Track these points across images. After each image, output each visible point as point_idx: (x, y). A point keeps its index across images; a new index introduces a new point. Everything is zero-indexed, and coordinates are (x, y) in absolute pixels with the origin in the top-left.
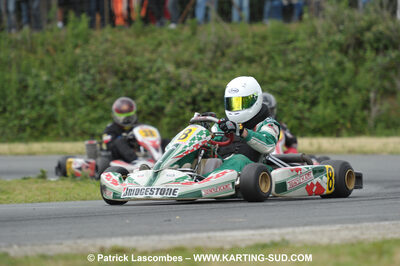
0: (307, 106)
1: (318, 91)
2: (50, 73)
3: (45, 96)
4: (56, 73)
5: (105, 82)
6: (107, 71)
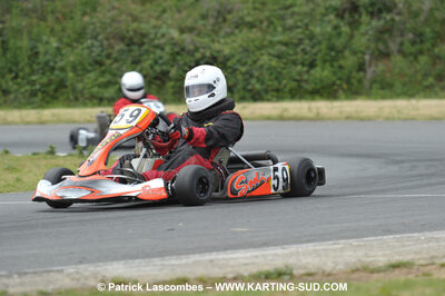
0: (305, 69)
1: (316, 54)
2: (60, 40)
3: (56, 62)
4: (65, 40)
5: (112, 48)
6: (114, 38)
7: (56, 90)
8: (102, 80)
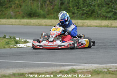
7: (92, 13)
8: (108, 10)
